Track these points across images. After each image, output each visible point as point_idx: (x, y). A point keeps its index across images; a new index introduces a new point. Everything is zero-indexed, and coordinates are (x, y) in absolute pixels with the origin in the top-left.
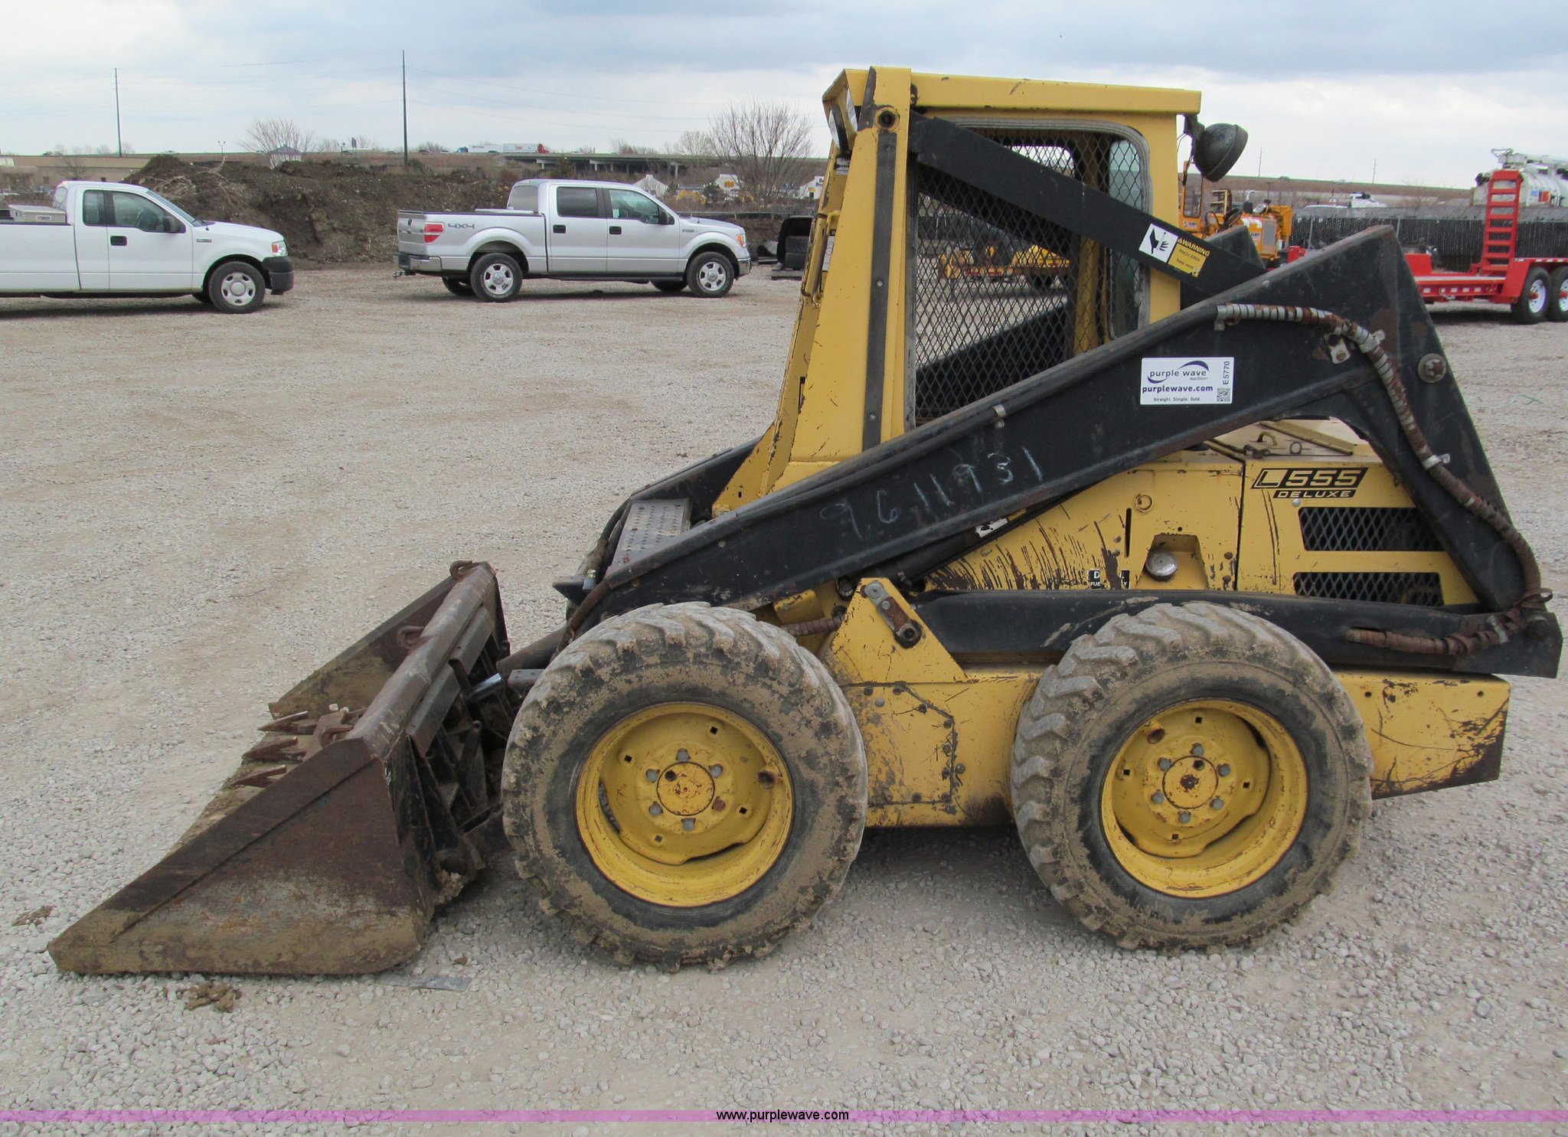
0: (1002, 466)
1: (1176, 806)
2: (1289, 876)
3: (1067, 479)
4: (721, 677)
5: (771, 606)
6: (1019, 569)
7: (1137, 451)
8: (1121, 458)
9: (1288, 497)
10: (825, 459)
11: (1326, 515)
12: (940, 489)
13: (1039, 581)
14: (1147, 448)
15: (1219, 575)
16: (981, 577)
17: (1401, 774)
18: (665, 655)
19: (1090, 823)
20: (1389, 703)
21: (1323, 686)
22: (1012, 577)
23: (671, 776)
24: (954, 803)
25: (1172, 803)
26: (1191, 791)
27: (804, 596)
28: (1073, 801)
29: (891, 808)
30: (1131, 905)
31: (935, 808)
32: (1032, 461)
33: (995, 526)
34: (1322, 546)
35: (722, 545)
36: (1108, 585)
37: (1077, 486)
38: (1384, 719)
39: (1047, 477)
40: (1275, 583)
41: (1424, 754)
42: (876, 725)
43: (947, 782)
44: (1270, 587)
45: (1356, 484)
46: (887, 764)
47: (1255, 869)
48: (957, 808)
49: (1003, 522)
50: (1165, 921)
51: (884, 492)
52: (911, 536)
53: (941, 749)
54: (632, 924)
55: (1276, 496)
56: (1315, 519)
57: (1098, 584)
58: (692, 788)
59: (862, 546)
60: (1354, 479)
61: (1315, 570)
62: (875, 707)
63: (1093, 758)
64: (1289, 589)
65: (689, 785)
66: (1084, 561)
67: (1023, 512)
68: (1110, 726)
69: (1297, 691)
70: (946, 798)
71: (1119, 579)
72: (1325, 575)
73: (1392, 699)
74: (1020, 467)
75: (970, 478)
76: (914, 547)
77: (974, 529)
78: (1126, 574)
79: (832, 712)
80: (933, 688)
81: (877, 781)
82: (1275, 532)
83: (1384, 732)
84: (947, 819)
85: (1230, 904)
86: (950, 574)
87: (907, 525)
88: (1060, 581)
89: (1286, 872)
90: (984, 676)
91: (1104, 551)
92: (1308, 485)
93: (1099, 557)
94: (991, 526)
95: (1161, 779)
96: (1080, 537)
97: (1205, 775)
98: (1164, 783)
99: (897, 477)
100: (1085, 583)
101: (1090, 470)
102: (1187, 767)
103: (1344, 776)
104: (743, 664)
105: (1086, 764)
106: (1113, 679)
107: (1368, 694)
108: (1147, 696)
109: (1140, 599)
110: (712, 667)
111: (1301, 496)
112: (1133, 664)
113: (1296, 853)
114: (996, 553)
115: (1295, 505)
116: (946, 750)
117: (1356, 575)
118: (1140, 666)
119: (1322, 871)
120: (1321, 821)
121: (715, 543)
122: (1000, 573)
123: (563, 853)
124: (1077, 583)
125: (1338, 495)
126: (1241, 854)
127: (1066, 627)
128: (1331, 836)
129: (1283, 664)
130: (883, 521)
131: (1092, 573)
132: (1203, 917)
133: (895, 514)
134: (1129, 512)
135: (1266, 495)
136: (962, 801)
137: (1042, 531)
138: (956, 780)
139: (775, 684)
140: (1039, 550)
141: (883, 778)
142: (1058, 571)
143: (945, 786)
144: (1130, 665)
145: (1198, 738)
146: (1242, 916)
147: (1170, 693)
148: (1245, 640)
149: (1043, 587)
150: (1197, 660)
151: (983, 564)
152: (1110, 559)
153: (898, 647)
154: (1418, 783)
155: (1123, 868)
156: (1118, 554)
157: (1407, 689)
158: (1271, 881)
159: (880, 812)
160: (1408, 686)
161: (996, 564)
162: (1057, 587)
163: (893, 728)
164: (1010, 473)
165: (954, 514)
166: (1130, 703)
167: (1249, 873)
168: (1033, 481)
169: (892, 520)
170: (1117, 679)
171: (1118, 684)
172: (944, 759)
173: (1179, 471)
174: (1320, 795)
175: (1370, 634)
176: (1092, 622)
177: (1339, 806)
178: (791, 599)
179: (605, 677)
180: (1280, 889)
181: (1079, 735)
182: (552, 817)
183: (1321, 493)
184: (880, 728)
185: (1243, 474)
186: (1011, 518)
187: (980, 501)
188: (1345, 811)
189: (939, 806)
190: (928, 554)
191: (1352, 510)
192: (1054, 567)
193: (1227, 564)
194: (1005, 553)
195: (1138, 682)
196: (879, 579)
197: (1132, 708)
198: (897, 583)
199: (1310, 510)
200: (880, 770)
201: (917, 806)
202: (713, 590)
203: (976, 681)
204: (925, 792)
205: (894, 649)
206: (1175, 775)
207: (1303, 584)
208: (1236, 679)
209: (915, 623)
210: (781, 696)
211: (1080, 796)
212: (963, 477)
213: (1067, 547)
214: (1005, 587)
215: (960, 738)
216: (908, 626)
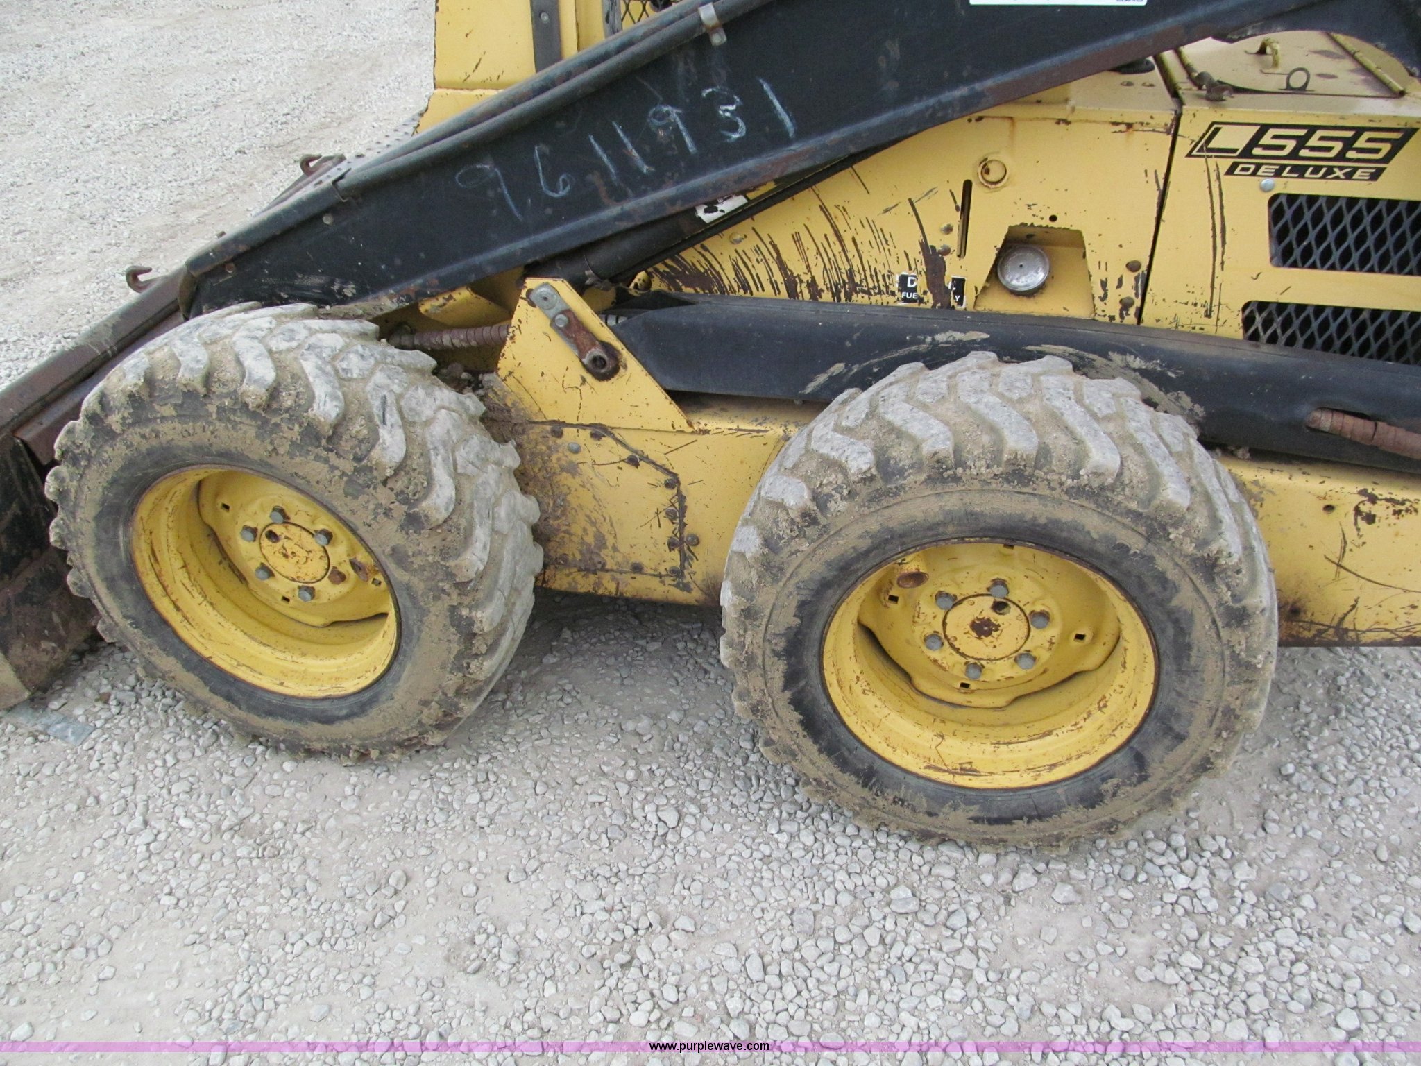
0: (726, 110)
1: (963, 655)
2: (1108, 786)
3: (835, 136)
4: (258, 442)
5: (414, 308)
6: (790, 266)
7: (962, 91)
8: (932, 101)
9: (1254, 174)
10: (484, 85)
11: (1320, 209)
12: (630, 146)
13: (821, 285)
14: (978, 86)
15: (1115, 296)
16: (732, 275)
17: (1362, 620)
18: (181, 406)
19: (802, 683)
20: (1362, 524)
21: (1203, 544)
22: (778, 277)
23: (272, 536)
24: (687, 579)
25: (957, 650)
26: (987, 640)
27: (456, 295)
28: (776, 654)
29: (607, 576)
30: (865, 785)
31: (663, 582)
32: (777, 104)
33: (727, 206)
34: (1305, 260)
35: (327, 220)
36: (929, 298)
37: (853, 150)
38: (1349, 546)
39: (802, 134)
40: (1208, 315)
41: (1407, 599)
42: (573, 476)
43: (676, 555)
44: (1199, 320)
45: (1388, 158)
46: (593, 524)
47: (1062, 764)
48: (692, 586)
49: (737, 202)
50: (914, 810)
51: (546, 149)
52: (593, 218)
53: (663, 514)
54: (236, 709)
55: (1231, 171)
56: (1298, 215)
57: (914, 296)
58: (302, 554)
59: (522, 231)
60: (1386, 148)
61: (1284, 299)
62: (568, 453)
63: (802, 605)
64: (1232, 327)
65: (296, 549)
66: (893, 260)
67: (771, 186)
68: (828, 564)
69: (1152, 549)
70: (677, 573)
71: (947, 291)
72: (1301, 308)
73: (1370, 519)
74: (756, 112)
75: (677, 129)
76: (598, 236)
77: (693, 210)
78: (959, 284)
79: (425, 496)
80: (649, 435)
81: (583, 543)
82: (1220, 234)
83: (1345, 563)
84: (679, 595)
85: (1014, 805)
86: (686, 268)
87: (585, 202)
88: (854, 288)
89: (1104, 780)
90: (716, 423)
91: (924, 245)
92: (1294, 155)
93: (916, 254)
94: (720, 207)
95: (940, 619)
96: (885, 222)
97: (1011, 623)
98: (944, 624)
99: (560, 125)
100: (893, 294)
101: (876, 121)
102: (983, 607)
103: (1218, 677)
104: (284, 426)
105: (793, 610)
106: (838, 496)
107: (1329, 508)
108: (891, 531)
109: (959, 336)
110: (244, 428)
111: (1278, 174)
112: (867, 479)
113: (1123, 760)
114: (753, 241)
115: (1264, 189)
116: (671, 516)
117: (1357, 312)
118: (879, 484)
119: (1162, 788)
120: (1171, 729)
121: (317, 217)
122: (761, 270)
123: (136, 624)
124: (880, 292)
125: (1349, 176)
126: (1049, 733)
127: (838, 368)
128: (1183, 749)
129: (1133, 505)
130: (551, 194)
131: (903, 279)
132: (971, 814)
133: (565, 185)
134: (968, 186)
135: (1212, 167)
136: (699, 578)
137: (823, 209)
138: (688, 553)
139: (332, 456)
140: (820, 239)
141: (590, 539)
142: (850, 272)
143: (674, 558)
144: (863, 480)
145: (1003, 573)
146: (1029, 822)
147: (930, 528)
148: (1070, 457)
149: (827, 297)
150: (977, 485)
151: (734, 255)
152: (934, 260)
153: (589, 377)
154: (1387, 635)
155: (855, 737)
156: (946, 251)
157: (1398, 507)
158: (1079, 787)
159: (592, 578)
160: (1403, 503)
161: (753, 256)
162: (848, 297)
163: (596, 481)
164: (741, 123)
165: (657, 188)
166: (861, 537)
167: (1052, 767)
168: (779, 139)
169: (562, 193)
170: (843, 498)
171: (842, 505)
172: (668, 529)
173: (1059, 122)
174: (1173, 695)
175: (1349, 421)
176: (879, 364)
177: (1202, 715)
178: (441, 300)
179: (117, 428)
180: (1092, 800)
181: (781, 570)
182: (111, 583)
183: (1317, 170)
184: (578, 480)
185: (1174, 130)
186: (752, 195)
187: (696, 167)
188: (1211, 722)
189: (668, 580)
190: (626, 245)
191: (1372, 203)
192: (844, 267)
193: (1129, 279)
194: (767, 241)
195: (875, 507)
196: (550, 281)
197: (866, 543)
198: (580, 287)
199: (1292, 198)
200: (585, 530)
201: (639, 577)
202: (332, 283)
203: (706, 432)
204: (647, 560)
205: (584, 380)
206: (962, 618)
207: (1259, 320)
208: (1043, 521)
209: (606, 346)
210: (344, 474)
211: (785, 649)
212: (665, 128)
213: (864, 236)
214: (769, 291)
215: (688, 502)
216: (598, 351)
